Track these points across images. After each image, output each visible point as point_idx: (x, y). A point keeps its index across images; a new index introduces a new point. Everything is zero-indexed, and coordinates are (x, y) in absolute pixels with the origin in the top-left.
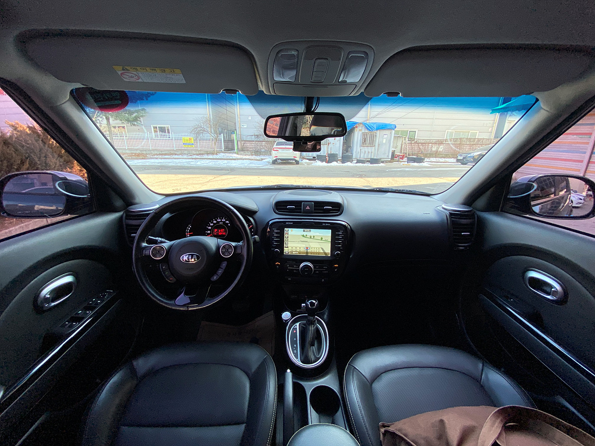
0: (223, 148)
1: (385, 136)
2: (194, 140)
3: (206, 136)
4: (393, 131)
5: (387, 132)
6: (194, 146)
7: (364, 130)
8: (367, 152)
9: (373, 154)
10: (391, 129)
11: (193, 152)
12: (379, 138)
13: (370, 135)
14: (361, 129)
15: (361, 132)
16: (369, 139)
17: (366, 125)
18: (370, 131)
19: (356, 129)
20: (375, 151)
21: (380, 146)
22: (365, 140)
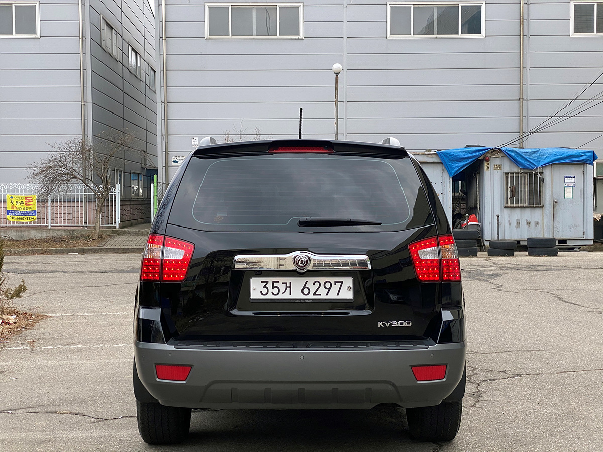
0: (118, 220)
1: (568, 180)
2: (38, 202)
3: (77, 189)
4: (590, 167)
5: (576, 171)
6: (35, 217)
7: (507, 167)
8: (523, 224)
9: (540, 227)
10: (583, 163)
11: (34, 234)
12: (552, 185)
13: (526, 180)
14: (499, 164)
15: (499, 171)
16: (525, 189)
17: (513, 154)
18: (525, 168)
19: (485, 164)
20: (547, 220)
21: (559, 207)
22: (513, 191)
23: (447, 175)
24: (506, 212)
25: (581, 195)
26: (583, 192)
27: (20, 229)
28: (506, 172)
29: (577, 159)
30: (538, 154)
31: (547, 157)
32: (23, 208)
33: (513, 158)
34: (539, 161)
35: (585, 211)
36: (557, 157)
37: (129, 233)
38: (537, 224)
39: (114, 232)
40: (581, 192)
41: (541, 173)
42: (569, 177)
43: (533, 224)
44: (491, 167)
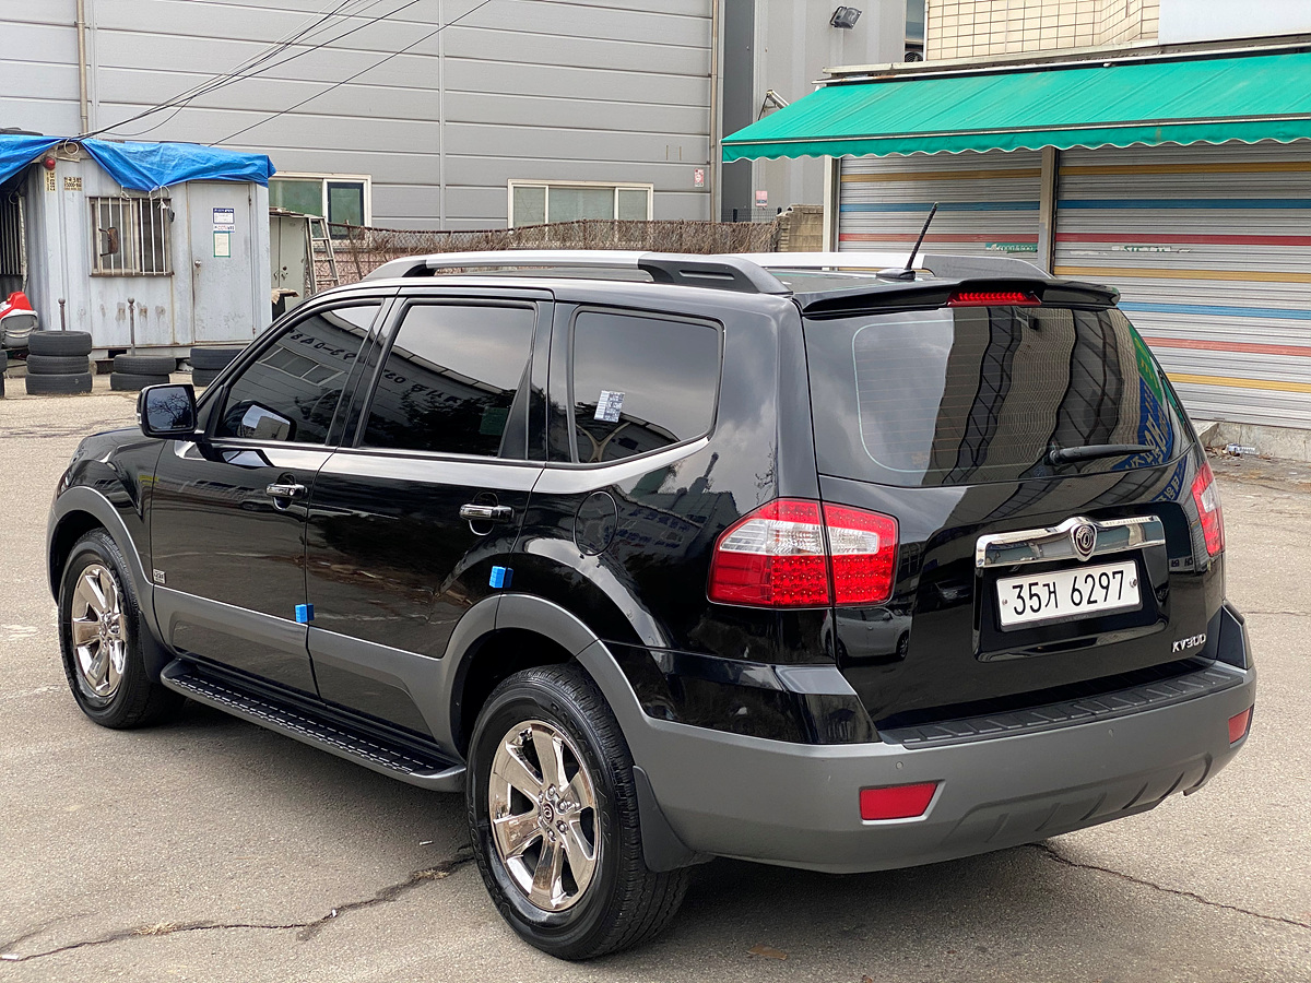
1: (219, 217)
4: (262, 193)
5: (231, 197)
7: (95, 183)
9: (166, 318)
10: (248, 181)
12: (189, 228)
13: (133, 214)
14: (77, 177)
15: (76, 192)
16: (132, 236)
17: (105, 155)
18: (132, 187)
19: (46, 174)
20: (181, 305)
21: (204, 274)
22: (112, 245)
24: (96, 285)
25: (246, 249)
26: (250, 244)
28: (92, 195)
29: (238, 172)
30: (158, 158)
31: (176, 165)
33: (108, 164)
34: (160, 174)
35: (255, 284)
36: (198, 166)
38: (161, 311)
40: (246, 242)
41: (167, 201)
42: (222, 211)
43: (151, 313)
44: (59, 182)
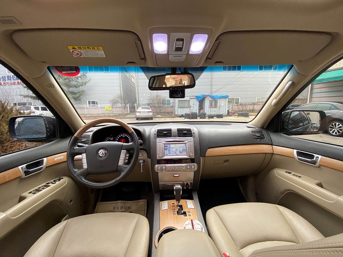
0: (129, 112)
2: (112, 108)
3: (119, 105)
4: (227, 99)
6: (111, 111)
8: (213, 111)
11: (111, 115)
12: (219, 103)
13: (214, 102)
16: (213, 104)
18: (214, 99)
19: (206, 98)
20: (218, 110)
21: (220, 107)
22: (211, 104)
23: (197, 101)
24: (210, 109)
26: (226, 104)
27: (108, 114)
28: (210, 100)
29: (225, 97)
30: (217, 96)
32: (109, 109)
33: (212, 97)
34: (217, 98)
35: (226, 108)
36: (220, 97)
37: (131, 114)
38: (216, 111)
39: (128, 114)
41: (217, 100)
42: (223, 101)
44: (207, 99)
